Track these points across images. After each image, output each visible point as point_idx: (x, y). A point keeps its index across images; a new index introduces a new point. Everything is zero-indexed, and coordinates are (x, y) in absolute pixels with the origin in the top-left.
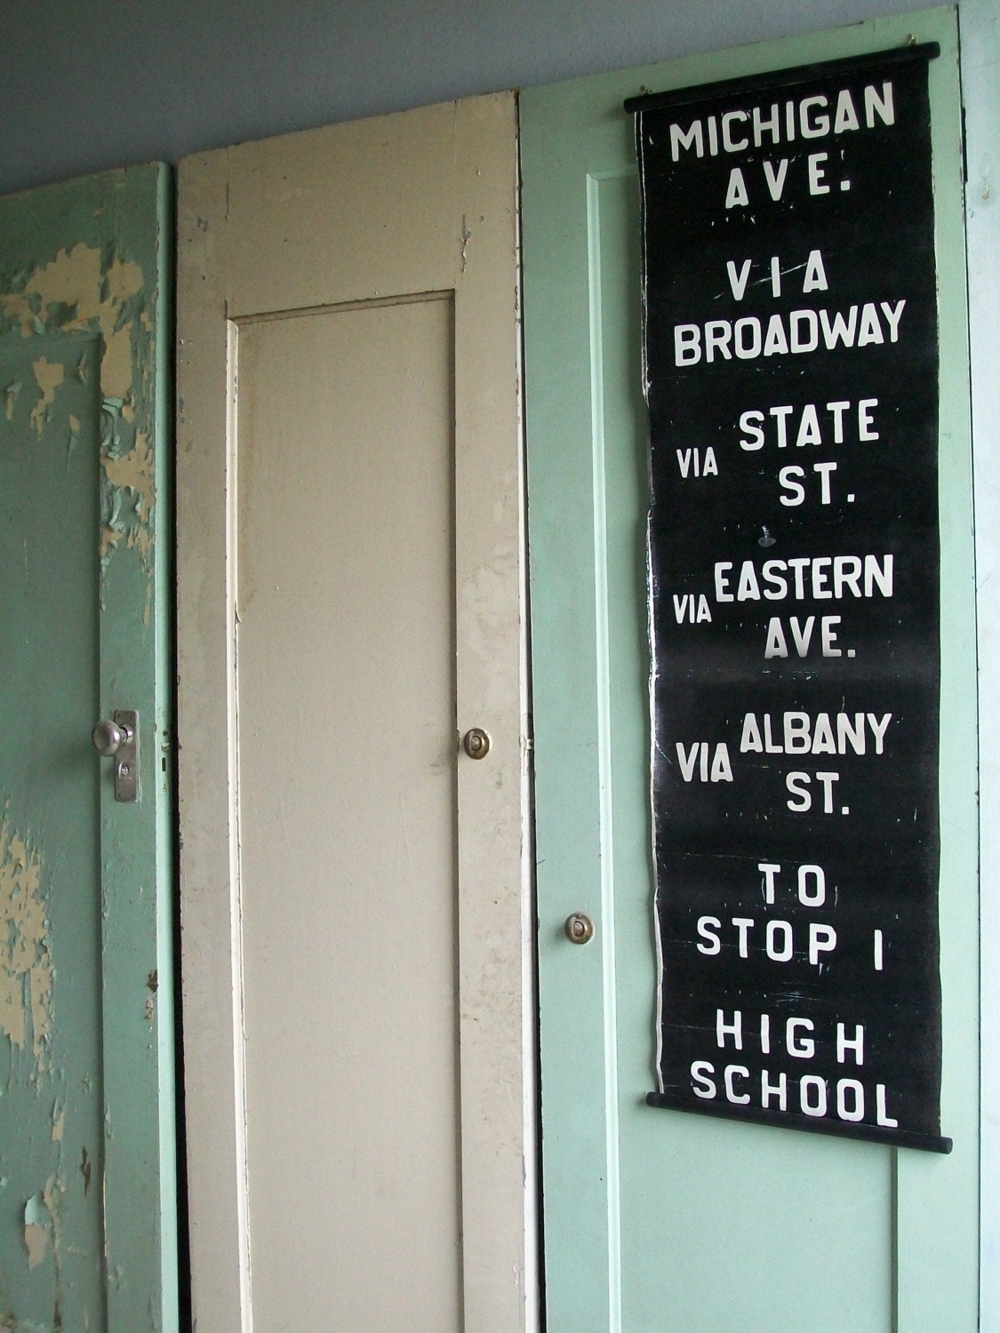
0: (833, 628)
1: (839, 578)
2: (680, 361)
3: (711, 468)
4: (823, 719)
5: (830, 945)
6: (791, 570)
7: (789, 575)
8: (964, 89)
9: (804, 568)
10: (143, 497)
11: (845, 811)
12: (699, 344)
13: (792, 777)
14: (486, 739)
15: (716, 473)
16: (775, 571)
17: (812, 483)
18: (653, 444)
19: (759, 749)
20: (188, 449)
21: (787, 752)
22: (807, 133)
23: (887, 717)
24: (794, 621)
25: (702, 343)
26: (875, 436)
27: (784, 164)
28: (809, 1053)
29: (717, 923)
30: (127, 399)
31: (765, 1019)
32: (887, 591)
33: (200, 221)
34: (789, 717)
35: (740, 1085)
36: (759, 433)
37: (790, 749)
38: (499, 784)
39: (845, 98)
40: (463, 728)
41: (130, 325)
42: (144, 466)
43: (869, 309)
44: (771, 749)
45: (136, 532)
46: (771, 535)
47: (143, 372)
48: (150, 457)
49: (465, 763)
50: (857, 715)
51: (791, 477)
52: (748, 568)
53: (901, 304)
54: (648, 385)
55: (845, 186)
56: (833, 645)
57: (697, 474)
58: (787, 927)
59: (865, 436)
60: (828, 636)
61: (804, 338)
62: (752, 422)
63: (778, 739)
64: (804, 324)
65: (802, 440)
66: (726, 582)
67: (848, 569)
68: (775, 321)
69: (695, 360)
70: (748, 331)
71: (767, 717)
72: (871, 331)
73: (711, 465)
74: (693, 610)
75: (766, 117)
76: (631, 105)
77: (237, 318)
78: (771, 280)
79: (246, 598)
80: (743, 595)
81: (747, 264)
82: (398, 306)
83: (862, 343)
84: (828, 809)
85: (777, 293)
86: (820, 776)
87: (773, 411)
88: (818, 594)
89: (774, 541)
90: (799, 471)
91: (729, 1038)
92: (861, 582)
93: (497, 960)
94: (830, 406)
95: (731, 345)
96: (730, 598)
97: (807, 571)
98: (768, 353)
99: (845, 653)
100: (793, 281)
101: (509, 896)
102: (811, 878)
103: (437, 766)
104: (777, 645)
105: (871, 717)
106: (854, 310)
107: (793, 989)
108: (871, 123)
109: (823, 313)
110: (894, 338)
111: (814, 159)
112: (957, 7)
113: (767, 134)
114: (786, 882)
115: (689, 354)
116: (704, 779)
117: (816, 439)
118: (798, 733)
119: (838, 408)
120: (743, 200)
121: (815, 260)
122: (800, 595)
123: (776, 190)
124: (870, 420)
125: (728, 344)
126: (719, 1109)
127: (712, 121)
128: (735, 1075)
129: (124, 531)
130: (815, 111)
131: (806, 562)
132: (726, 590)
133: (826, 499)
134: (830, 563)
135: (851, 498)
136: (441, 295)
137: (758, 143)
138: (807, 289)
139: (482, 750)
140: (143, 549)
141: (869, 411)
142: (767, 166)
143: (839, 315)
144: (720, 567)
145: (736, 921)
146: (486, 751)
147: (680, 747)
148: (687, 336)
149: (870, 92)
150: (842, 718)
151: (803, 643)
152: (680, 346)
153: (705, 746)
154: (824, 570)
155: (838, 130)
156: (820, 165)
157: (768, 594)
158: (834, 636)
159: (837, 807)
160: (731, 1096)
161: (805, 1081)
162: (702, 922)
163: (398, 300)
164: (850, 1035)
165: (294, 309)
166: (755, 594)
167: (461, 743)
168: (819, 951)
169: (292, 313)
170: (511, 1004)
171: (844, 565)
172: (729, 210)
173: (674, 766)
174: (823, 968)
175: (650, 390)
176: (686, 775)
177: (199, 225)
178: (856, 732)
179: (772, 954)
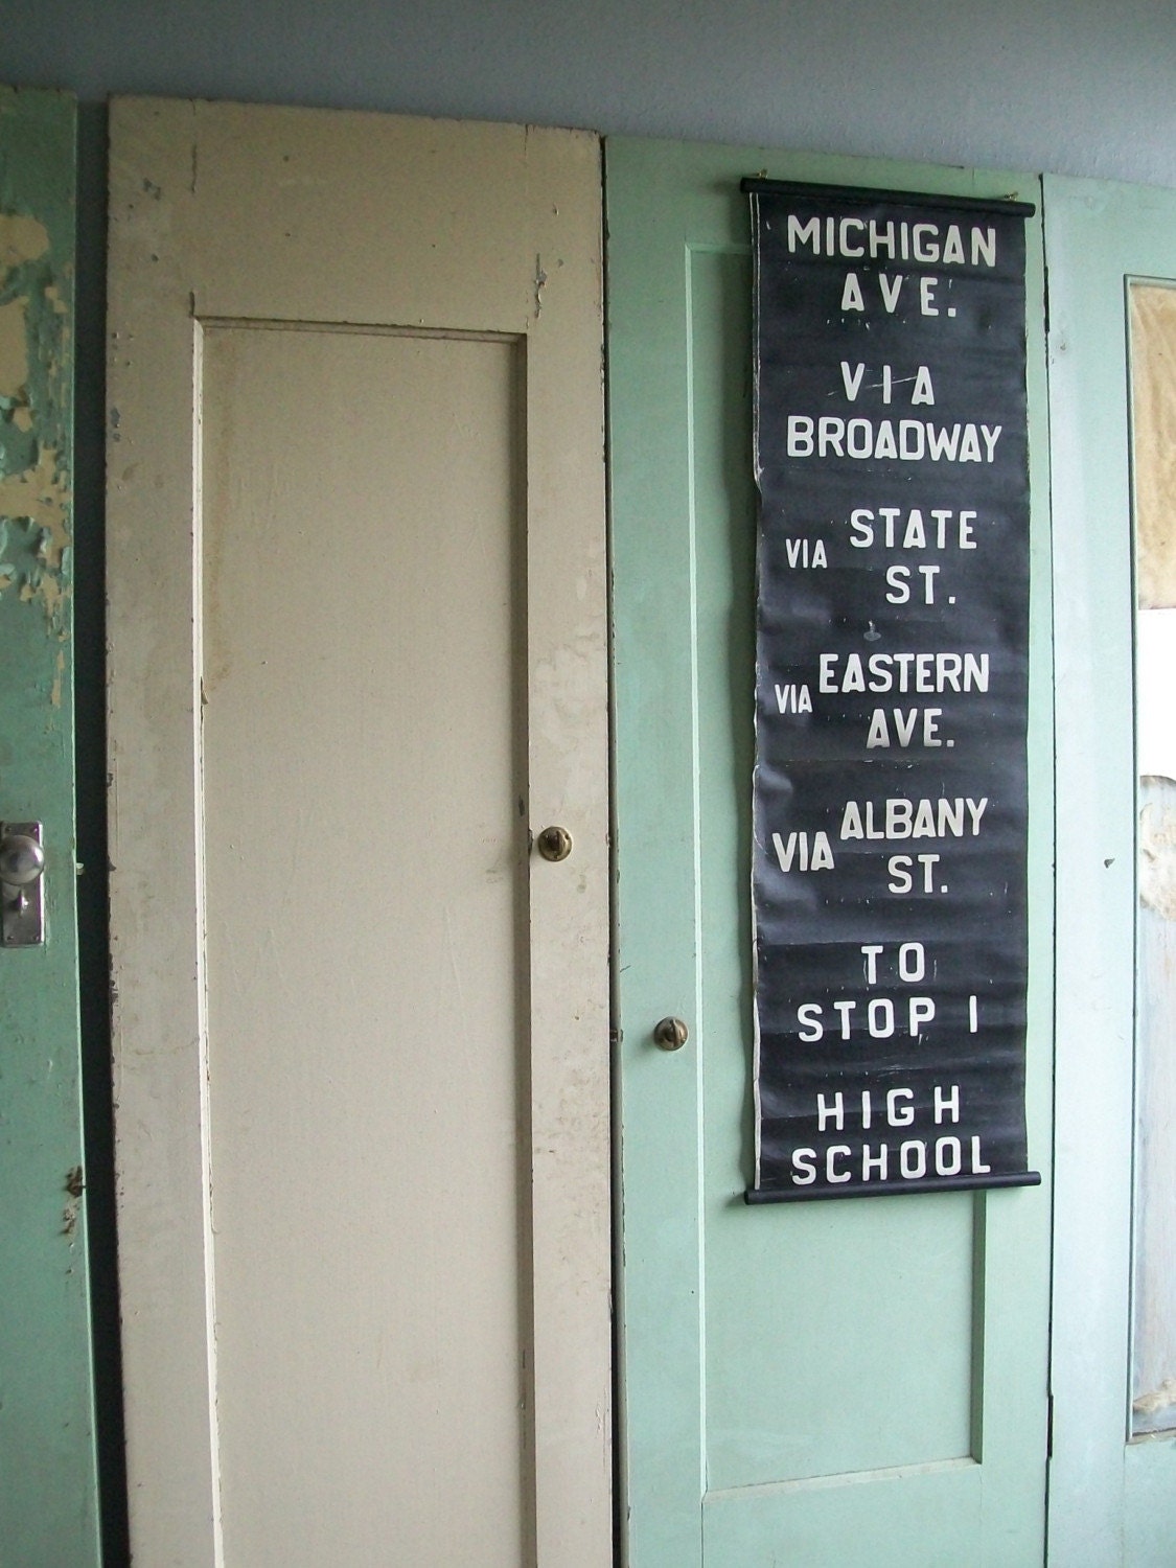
0: (935, 720)
1: (941, 673)
2: (792, 452)
3: (820, 560)
4: (925, 805)
5: (929, 1016)
6: (897, 665)
7: (895, 669)
8: (1047, 250)
9: (909, 662)
10: (50, 533)
11: (944, 889)
12: (813, 437)
13: (893, 861)
14: (568, 837)
15: (825, 566)
16: (881, 665)
17: (916, 582)
18: (763, 531)
19: (860, 836)
20: (127, 475)
21: (888, 837)
22: (920, 257)
23: (984, 802)
24: (898, 713)
25: (815, 437)
26: (973, 545)
27: (899, 279)
28: (909, 1121)
29: (818, 1009)
30: (19, 398)
31: (866, 1095)
32: (983, 687)
33: (148, 184)
34: (891, 804)
35: (841, 1164)
36: (868, 531)
37: (891, 834)
38: (582, 887)
39: (954, 232)
40: (537, 828)
41: (24, 300)
42: (49, 491)
43: (971, 429)
44: (872, 835)
45: (36, 579)
46: (877, 630)
47: (49, 366)
48: (62, 482)
49: (540, 868)
50: (957, 800)
51: (898, 576)
52: (854, 661)
53: (998, 429)
54: (760, 471)
55: (952, 312)
56: (934, 735)
57: (805, 565)
58: (887, 1004)
59: (964, 544)
60: (930, 727)
61: (912, 447)
62: (863, 520)
63: (880, 824)
64: (912, 432)
65: (908, 543)
66: (831, 673)
67: (949, 665)
68: (886, 425)
69: (808, 452)
70: (860, 431)
71: (869, 805)
72: (971, 450)
73: (820, 557)
74: (793, 701)
75: (882, 231)
76: (747, 184)
77: (209, 318)
78: (882, 387)
79: (218, 673)
80: (847, 687)
81: (861, 368)
82: (442, 341)
83: (963, 458)
84: (928, 888)
85: (887, 400)
86: (921, 858)
87: (883, 512)
88: (921, 688)
89: (879, 636)
90: (906, 572)
91: (831, 1120)
92: (961, 678)
93: (578, 1082)
94: (934, 513)
95: (844, 443)
96: (834, 689)
97: (912, 666)
98: (878, 455)
99: (944, 743)
100: (904, 391)
101: (594, 1009)
102: (912, 955)
103: (494, 872)
104: (879, 735)
105: (970, 802)
106: (957, 428)
107: (895, 1061)
108: (975, 261)
109: (930, 426)
110: (990, 459)
111: (925, 282)
112: (1041, 178)
113: (882, 248)
114: (888, 959)
115: (801, 445)
116: (803, 867)
117: (921, 543)
118: (900, 819)
119: (942, 515)
120: (859, 305)
121: (924, 375)
122: (904, 688)
123: (891, 303)
124: (970, 530)
125: (841, 442)
126: (822, 1192)
127: (830, 221)
128: (837, 1156)
129: (14, 578)
130: (926, 238)
131: (911, 657)
132: (830, 681)
133: (930, 599)
134: (932, 659)
135: (952, 600)
137: (874, 254)
138: (915, 401)
139: (564, 851)
140: (50, 606)
141: (969, 522)
142: (883, 278)
143: (944, 430)
144: (825, 659)
145: (837, 1005)
146: (569, 851)
147: (777, 838)
148: (801, 428)
149: (976, 233)
150: (943, 804)
151: (905, 734)
152: (793, 436)
153: (803, 836)
154: (927, 665)
155: (947, 259)
156: (930, 289)
157: (873, 686)
158: (935, 728)
159: (936, 885)
160: (831, 1177)
161: (906, 1146)
162: (803, 1009)
163: (445, 334)
164: (946, 1096)
165: (300, 321)
166: (860, 686)
167: (534, 844)
168: (919, 1023)
169: (292, 326)
170: (594, 1128)
171: (946, 661)
172: (846, 312)
173: (772, 858)
174: (924, 1038)
175: (762, 475)
176: (786, 867)
177: (146, 190)
178: (955, 815)
179: (874, 1032)
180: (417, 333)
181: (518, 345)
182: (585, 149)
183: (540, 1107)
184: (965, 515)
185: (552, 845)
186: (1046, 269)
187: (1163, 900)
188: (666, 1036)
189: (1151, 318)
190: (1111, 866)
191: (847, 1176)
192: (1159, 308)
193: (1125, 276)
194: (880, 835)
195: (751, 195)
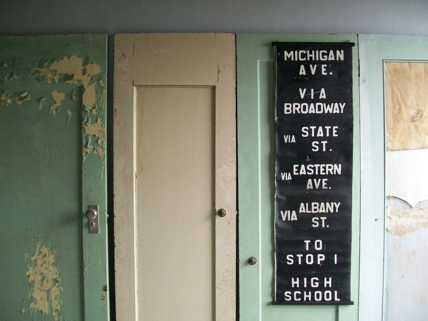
0: (325, 182)
1: (327, 169)
2: (286, 113)
3: (294, 140)
5: (323, 259)
6: (315, 167)
7: (314, 169)
8: (359, 55)
10: (100, 138)
12: (291, 108)
13: (313, 219)
14: (225, 211)
15: (295, 142)
16: (310, 167)
17: (320, 146)
18: (278, 133)
19: (304, 212)
20: (118, 124)
21: (312, 212)
22: (321, 59)
23: (339, 203)
24: (315, 180)
26: (337, 135)
27: (315, 66)
28: (317, 286)
29: (292, 256)
30: (94, 107)
31: (305, 279)
32: (339, 173)
33: (123, 55)
34: (313, 204)
35: (298, 296)
36: (307, 132)
37: (313, 212)
38: (229, 224)
39: (331, 52)
40: (217, 209)
41: (95, 84)
42: (101, 128)
43: (336, 104)
44: (308, 212)
45: (97, 149)
46: (309, 158)
47: (100, 99)
48: (103, 126)
49: (218, 219)
50: (331, 203)
51: (315, 144)
52: (303, 166)
53: (344, 104)
54: (277, 118)
55: (331, 73)
56: (325, 186)
57: (289, 142)
58: (312, 256)
59: (334, 135)
60: (324, 184)
61: (319, 110)
62: (305, 130)
63: (310, 209)
64: (319, 106)
65: (318, 135)
66: (297, 170)
67: (330, 167)
68: (312, 105)
69: (290, 113)
70: (304, 107)
71: (307, 204)
72: (336, 110)
74: (286, 177)
75: (311, 53)
76: (274, 43)
77: (138, 86)
78: (311, 95)
79: (140, 171)
80: (301, 173)
81: (305, 90)
82: (195, 88)
83: (334, 112)
84: (323, 226)
85: (312, 98)
86: (321, 218)
87: (311, 127)
88: (322, 173)
89: (310, 160)
90: (317, 143)
91: (295, 285)
92: (333, 171)
93: (228, 272)
94: (326, 127)
95: (300, 110)
96: (297, 174)
97: (319, 168)
98: (310, 113)
99: (328, 188)
100: (317, 95)
101: (232, 254)
102: (318, 243)
103: (207, 219)
104: (310, 186)
105: (335, 203)
106: (332, 104)
107: (313, 270)
108: (338, 59)
109: (325, 104)
110: (342, 112)
111: (323, 66)
112: (358, 35)
113: (311, 58)
114: (312, 245)
115: (288, 111)
116: (289, 220)
117: (322, 135)
118: (315, 208)
119: (328, 128)
120: (304, 73)
121: (323, 91)
122: (317, 173)
123: (313, 72)
124: (336, 131)
125: (299, 109)
126: (293, 303)
127: (296, 52)
128: (297, 294)
129: (93, 148)
130: (323, 54)
131: (319, 165)
132: (296, 172)
133: (324, 150)
134: (325, 166)
135: (331, 150)
136: (210, 87)
137: (308, 59)
138: (320, 98)
139: (224, 215)
140: (101, 155)
141: (336, 129)
142: (311, 66)
143: (329, 105)
144: (295, 166)
145: (298, 255)
146: (225, 215)
147: (282, 212)
148: (288, 106)
149: (338, 52)
150: (328, 204)
151: (317, 185)
152: (286, 109)
153: (289, 212)
154: (323, 167)
155: (329, 59)
156: (325, 68)
157: (308, 173)
158: (326, 184)
159: (325, 225)
160: (295, 299)
161: (316, 293)
162: (288, 256)
163: (195, 87)
164: (328, 280)
165: (159, 85)
166: (305, 173)
167: (217, 213)
168: (320, 261)
169: (157, 86)
170: (232, 283)
171: (329, 166)
172: (300, 75)
173: (280, 217)
174: (321, 265)
175: (277, 119)
176: (284, 219)
177: (123, 56)
178: (331, 207)
179: (308, 263)
180: (187, 87)
181: (214, 88)
182: (231, 37)
183: (218, 277)
184: (334, 128)
185: (221, 213)
186: (359, 60)
187: (393, 230)
188: (251, 261)
189: (392, 71)
190: (377, 221)
191: (300, 299)
192: (394, 68)
193: (383, 60)
194: (310, 212)
195: (274, 46)
